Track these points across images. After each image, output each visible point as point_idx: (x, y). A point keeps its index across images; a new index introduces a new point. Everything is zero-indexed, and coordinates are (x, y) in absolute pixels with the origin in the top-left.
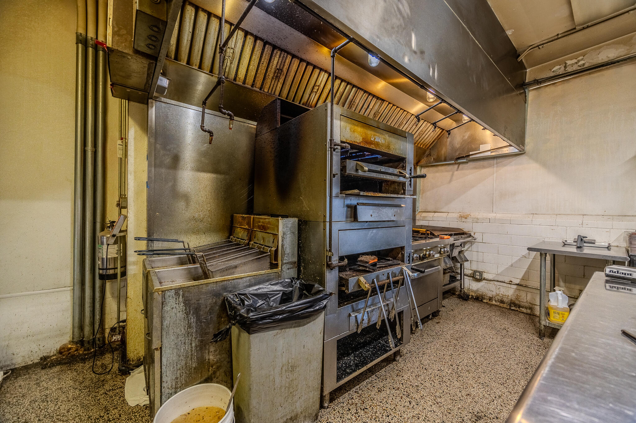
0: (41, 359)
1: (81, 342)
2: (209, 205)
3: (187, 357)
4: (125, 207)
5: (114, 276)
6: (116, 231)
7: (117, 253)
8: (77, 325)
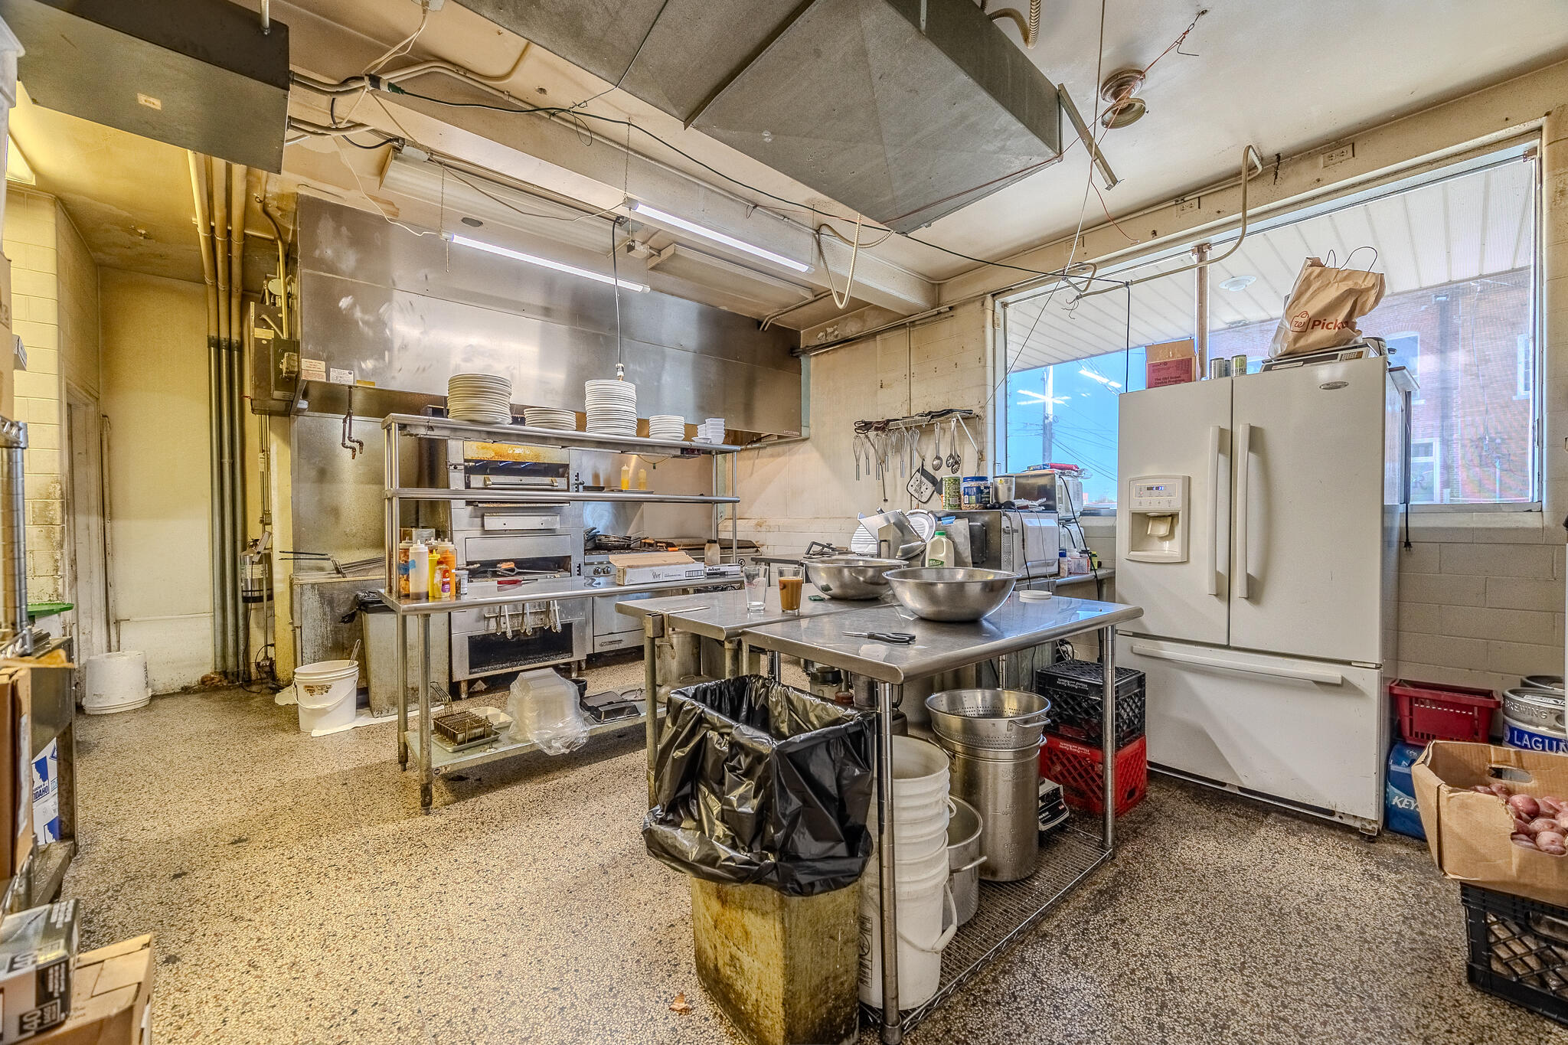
0: (182, 688)
1: (224, 673)
2: (362, 519)
3: (323, 637)
4: (270, 524)
5: (260, 599)
6: (260, 548)
7: (262, 574)
8: (219, 654)
